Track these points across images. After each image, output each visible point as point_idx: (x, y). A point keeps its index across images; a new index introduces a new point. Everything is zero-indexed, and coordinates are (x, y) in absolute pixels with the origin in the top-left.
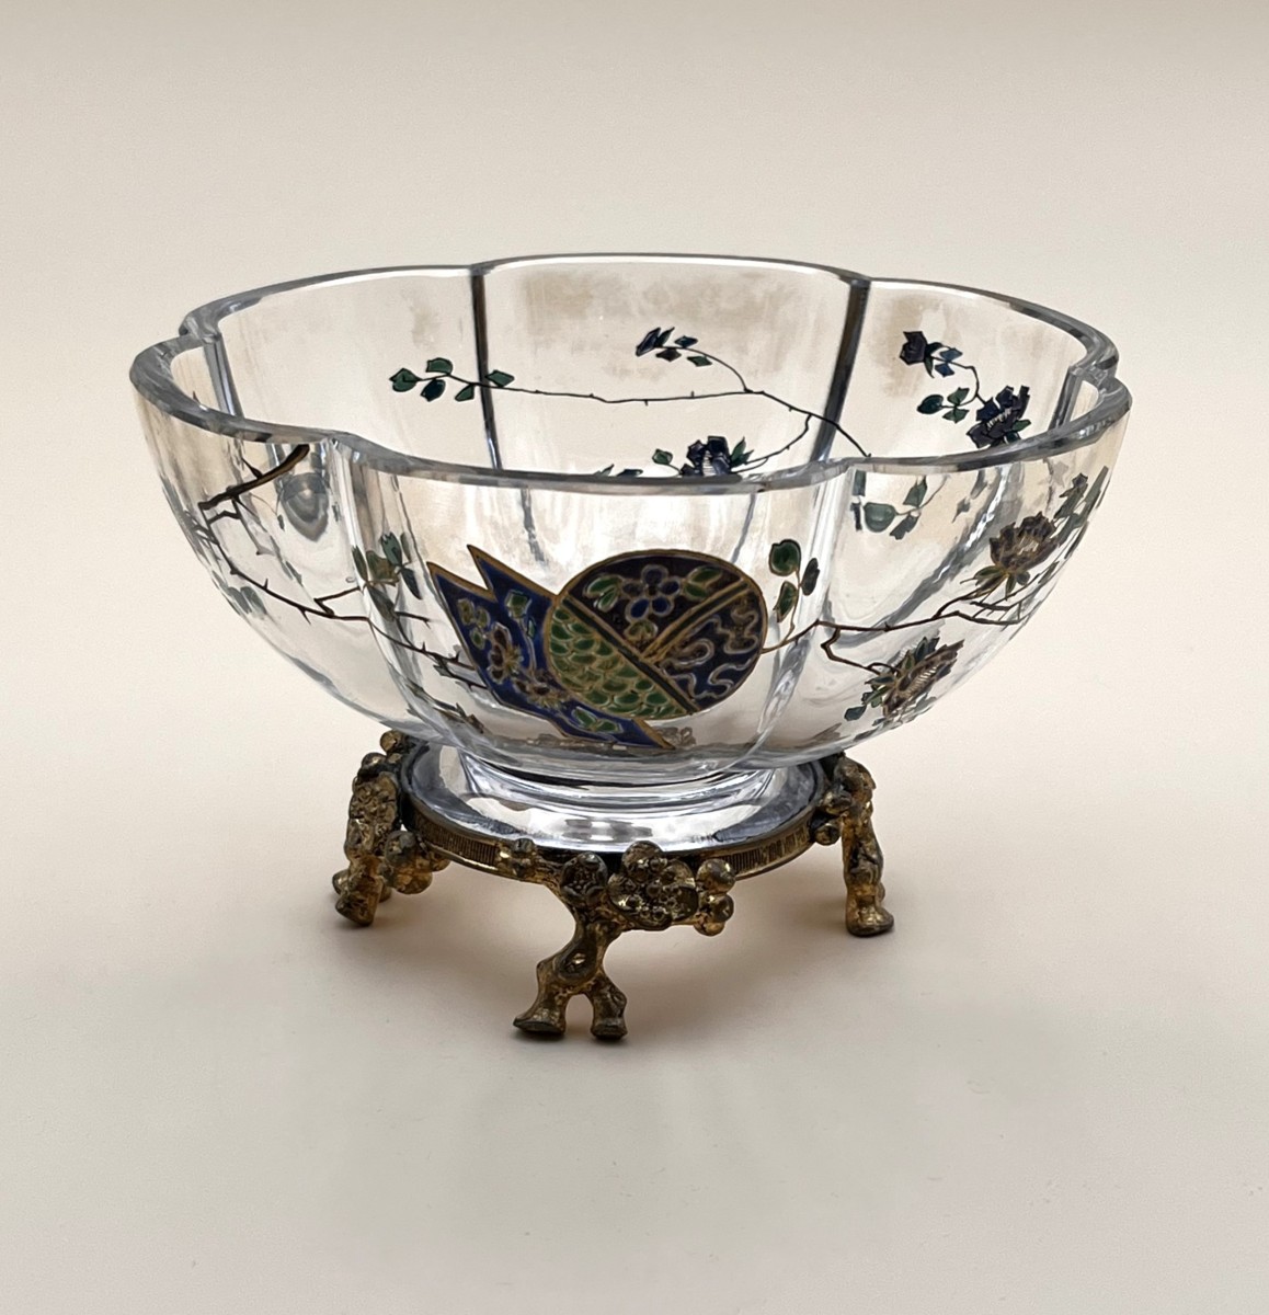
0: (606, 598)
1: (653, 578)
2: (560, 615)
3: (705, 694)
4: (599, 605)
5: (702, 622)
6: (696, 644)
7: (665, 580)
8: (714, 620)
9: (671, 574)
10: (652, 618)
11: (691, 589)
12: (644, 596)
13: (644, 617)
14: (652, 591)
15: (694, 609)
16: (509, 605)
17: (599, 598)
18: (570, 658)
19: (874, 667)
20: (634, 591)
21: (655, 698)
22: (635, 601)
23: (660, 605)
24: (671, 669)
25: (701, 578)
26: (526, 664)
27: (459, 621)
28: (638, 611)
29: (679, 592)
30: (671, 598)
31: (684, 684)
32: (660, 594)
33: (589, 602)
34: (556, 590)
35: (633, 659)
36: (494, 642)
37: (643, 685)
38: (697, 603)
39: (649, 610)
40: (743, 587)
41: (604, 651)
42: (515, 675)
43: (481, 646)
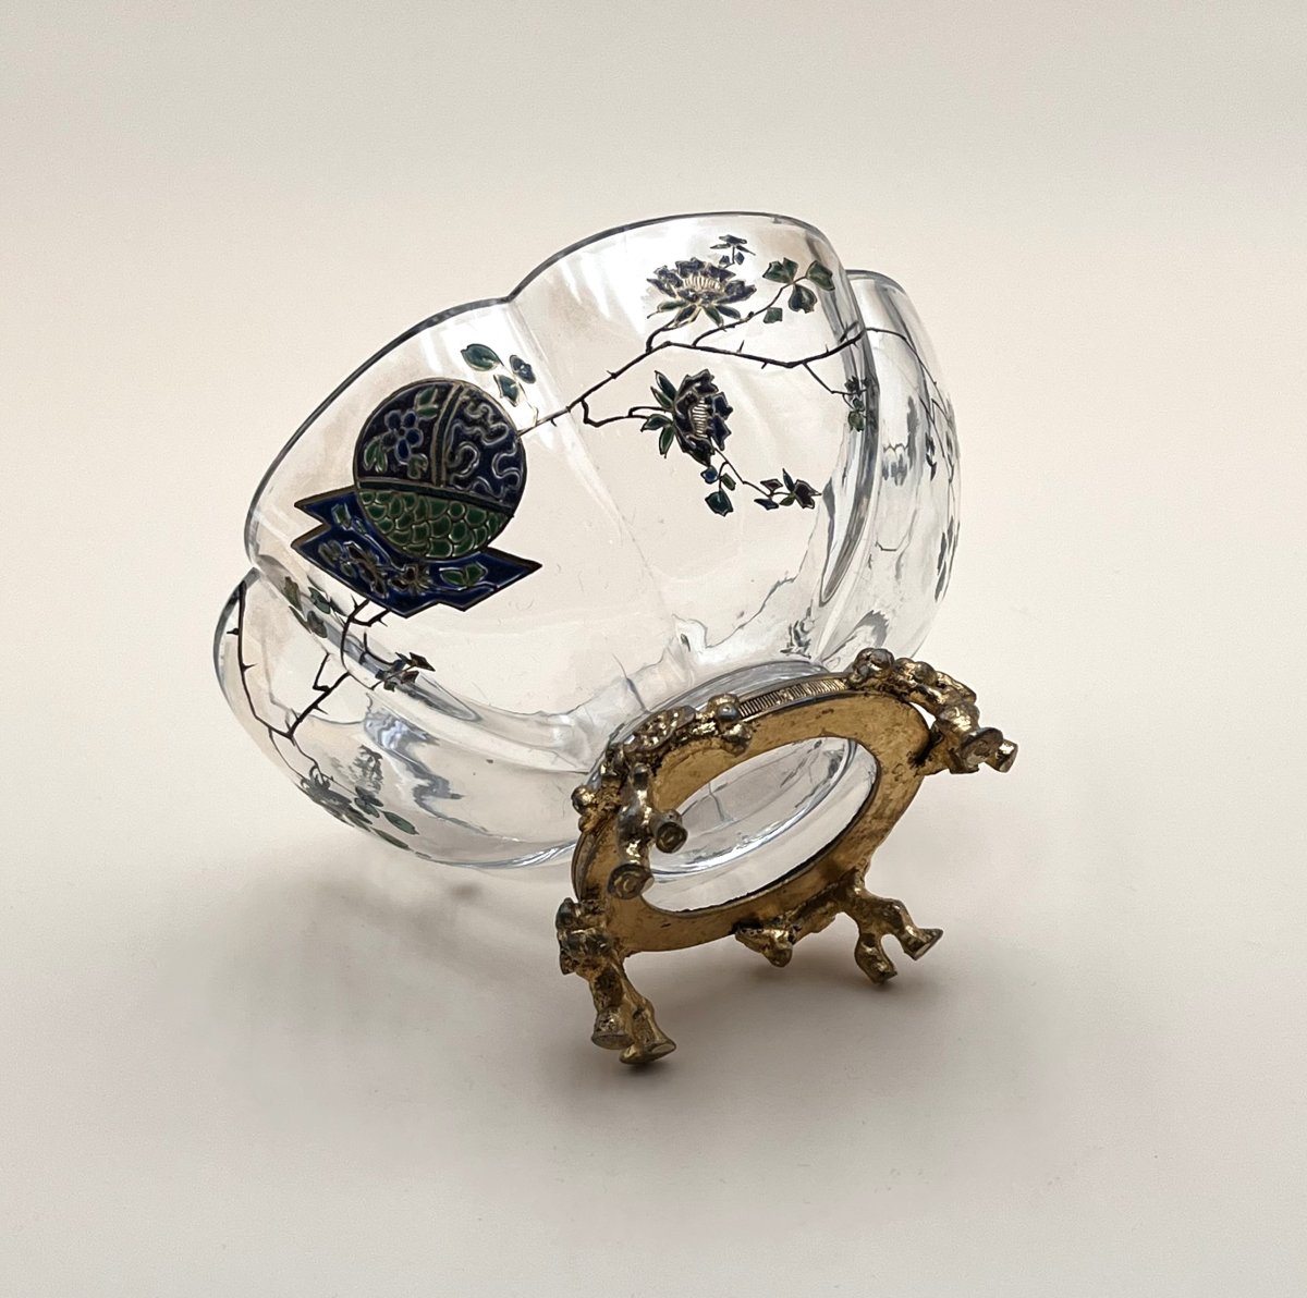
0: (380, 461)
1: (395, 422)
2: (367, 498)
3: (504, 490)
4: (378, 469)
5: (450, 431)
6: (460, 451)
7: (403, 418)
8: (457, 425)
9: (404, 411)
10: (415, 451)
11: (422, 413)
12: (400, 439)
13: (411, 455)
14: (402, 433)
15: (437, 425)
16: (339, 521)
17: (375, 464)
18: (397, 527)
19: (634, 413)
20: (390, 441)
21: (474, 518)
22: (397, 446)
23: (413, 438)
24: (463, 483)
25: (425, 401)
26: (382, 560)
27: (330, 568)
28: (404, 453)
29: (419, 419)
30: (416, 427)
31: (480, 489)
32: (407, 430)
33: (372, 473)
34: (352, 483)
35: (431, 493)
36: (357, 562)
37: (456, 511)
38: (436, 419)
39: (410, 447)
40: (460, 390)
41: (410, 501)
42: (386, 578)
43: (354, 574)
